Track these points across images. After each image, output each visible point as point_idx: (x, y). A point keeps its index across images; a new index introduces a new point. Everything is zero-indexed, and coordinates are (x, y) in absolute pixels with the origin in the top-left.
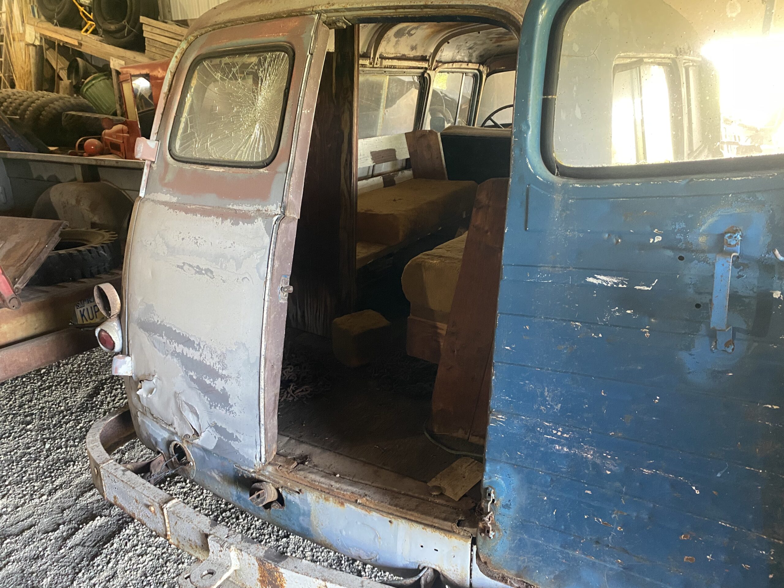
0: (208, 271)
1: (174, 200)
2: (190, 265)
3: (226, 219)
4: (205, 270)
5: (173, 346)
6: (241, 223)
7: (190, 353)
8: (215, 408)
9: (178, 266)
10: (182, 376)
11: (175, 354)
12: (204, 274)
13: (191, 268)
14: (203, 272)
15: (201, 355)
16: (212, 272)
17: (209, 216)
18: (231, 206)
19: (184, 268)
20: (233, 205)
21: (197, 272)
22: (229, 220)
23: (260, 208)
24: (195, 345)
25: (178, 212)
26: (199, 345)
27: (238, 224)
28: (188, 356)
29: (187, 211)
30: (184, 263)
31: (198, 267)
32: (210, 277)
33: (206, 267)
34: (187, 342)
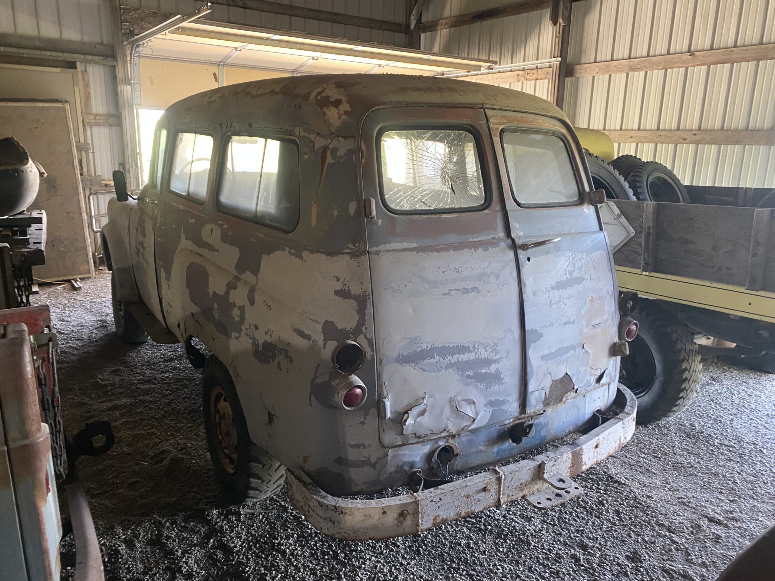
0: (473, 289)
1: (414, 245)
2: (456, 290)
3: (477, 248)
4: (471, 289)
5: (448, 360)
6: (490, 248)
7: (465, 357)
8: (490, 388)
9: (444, 294)
10: (458, 380)
11: (450, 365)
12: (471, 292)
13: (457, 292)
14: (470, 291)
15: (476, 354)
16: (477, 289)
17: (462, 249)
18: (471, 240)
19: (451, 293)
20: (473, 239)
21: (464, 293)
22: (480, 249)
23: (494, 236)
24: (471, 349)
25: (429, 253)
26: (474, 346)
27: (488, 250)
28: (464, 360)
29: (438, 251)
30: (450, 290)
31: (464, 289)
32: (477, 293)
33: (472, 286)
34: (463, 349)
